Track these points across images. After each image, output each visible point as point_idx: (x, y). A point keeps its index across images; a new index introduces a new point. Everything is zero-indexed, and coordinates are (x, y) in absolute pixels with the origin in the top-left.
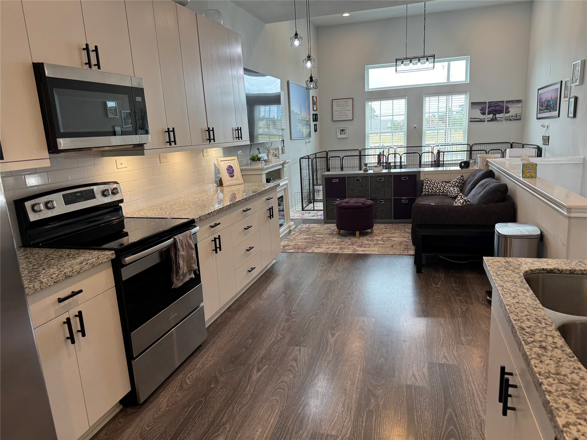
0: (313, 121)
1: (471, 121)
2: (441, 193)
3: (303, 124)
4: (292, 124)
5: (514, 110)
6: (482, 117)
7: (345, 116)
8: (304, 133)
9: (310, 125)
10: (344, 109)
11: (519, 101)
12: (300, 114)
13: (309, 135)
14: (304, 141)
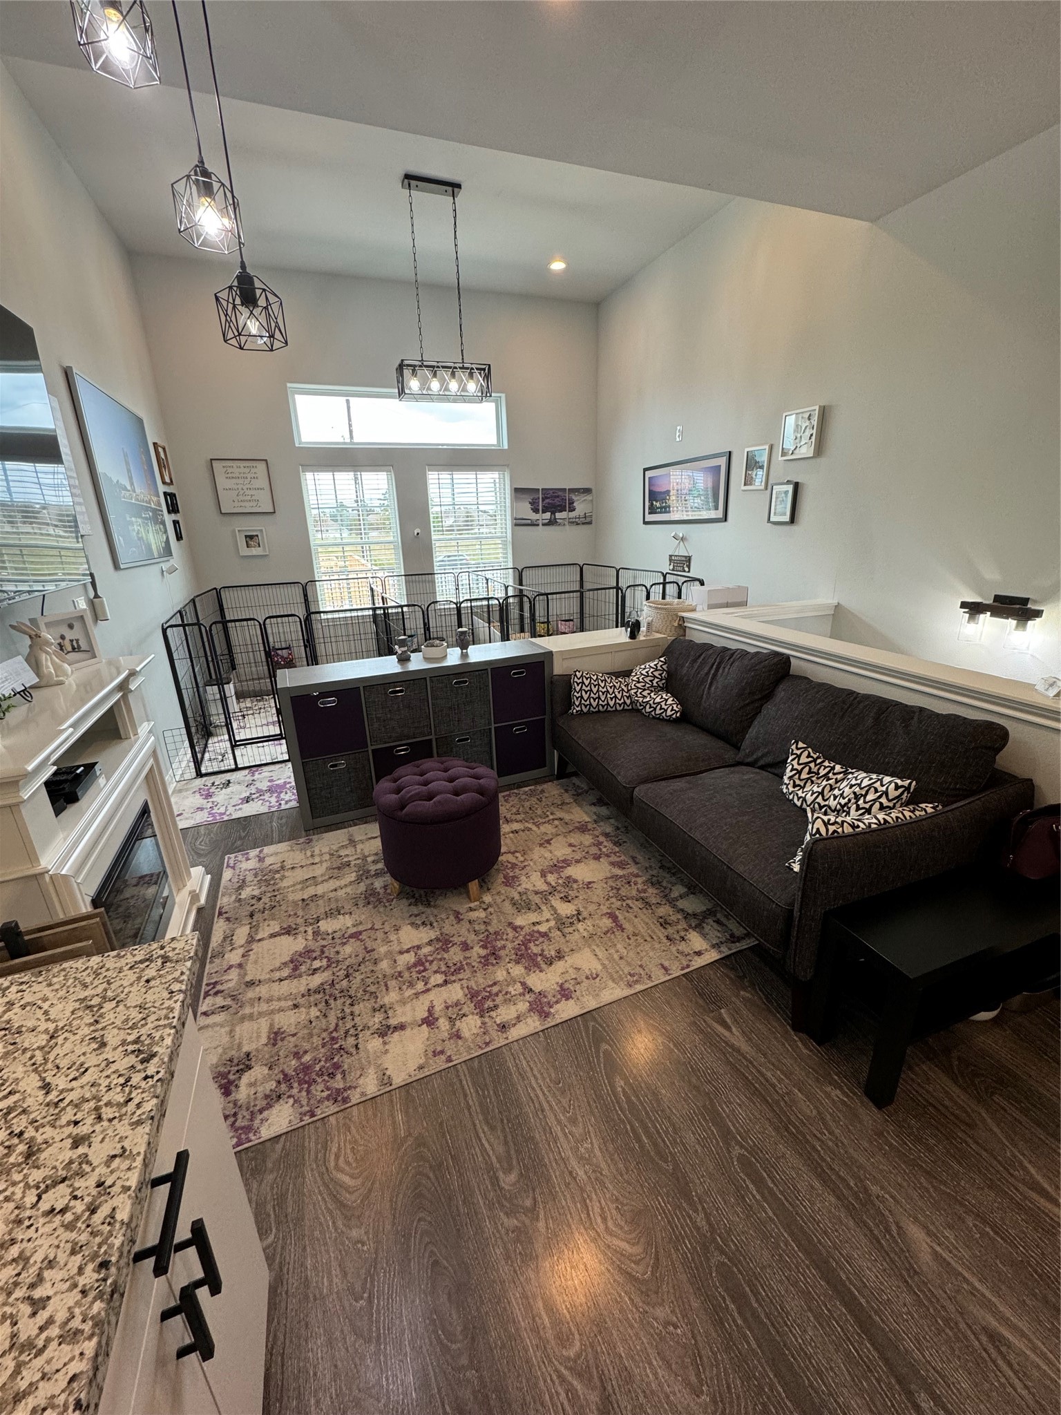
0: (169, 512)
1: (516, 525)
2: (620, 705)
3: (146, 518)
4: (111, 517)
5: (581, 507)
6: (534, 516)
7: (255, 504)
8: (154, 547)
9: (163, 523)
10: (248, 486)
11: (587, 491)
12: (129, 488)
13: (168, 551)
14: (156, 568)
